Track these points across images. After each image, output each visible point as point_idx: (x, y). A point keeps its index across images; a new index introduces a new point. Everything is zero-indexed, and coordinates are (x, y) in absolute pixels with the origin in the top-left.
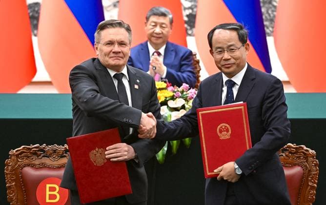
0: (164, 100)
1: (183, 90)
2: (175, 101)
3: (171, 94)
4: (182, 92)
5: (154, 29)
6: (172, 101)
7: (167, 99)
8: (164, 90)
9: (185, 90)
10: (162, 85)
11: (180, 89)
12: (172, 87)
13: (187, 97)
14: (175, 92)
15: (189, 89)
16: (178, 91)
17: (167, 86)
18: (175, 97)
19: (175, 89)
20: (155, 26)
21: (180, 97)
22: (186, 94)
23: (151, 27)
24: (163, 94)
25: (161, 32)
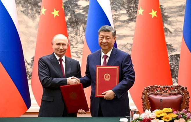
0: (171, 119)
1: (183, 113)
2: (179, 120)
3: (176, 116)
4: (183, 114)
5: (102, 40)
6: (177, 120)
7: (174, 119)
8: (171, 114)
9: (184, 113)
10: (169, 110)
11: (181, 113)
12: (176, 111)
13: (186, 117)
14: (178, 115)
15: (187, 113)
16: (180, 114)
17: (173, 111)
18: (178, 118)
19: (178, 112)
20: (103, 38)
21: (182, 118)
22: (185, 116)
23: (101, 39)
24: (171, 116)
25: (106, 42)
